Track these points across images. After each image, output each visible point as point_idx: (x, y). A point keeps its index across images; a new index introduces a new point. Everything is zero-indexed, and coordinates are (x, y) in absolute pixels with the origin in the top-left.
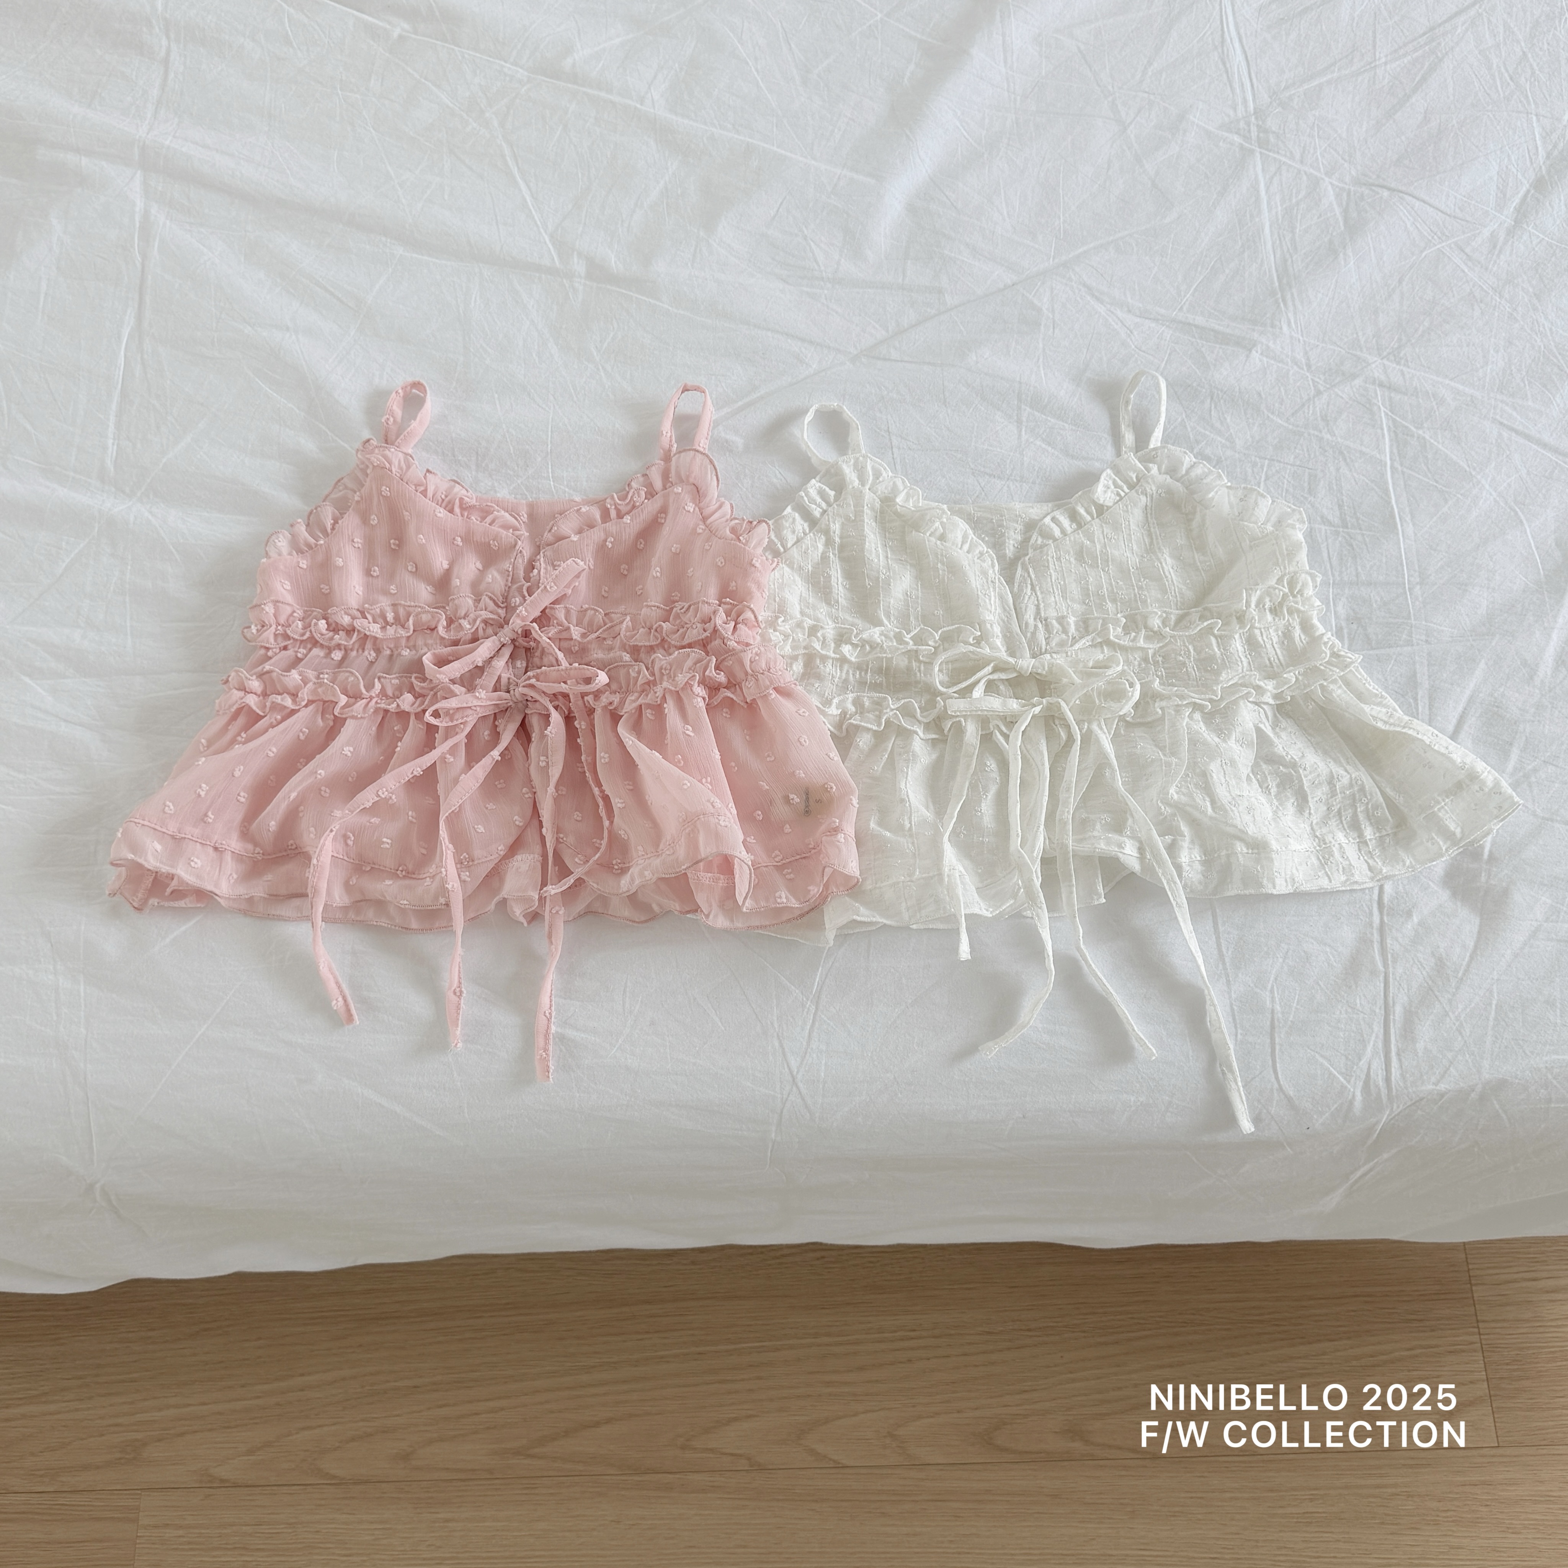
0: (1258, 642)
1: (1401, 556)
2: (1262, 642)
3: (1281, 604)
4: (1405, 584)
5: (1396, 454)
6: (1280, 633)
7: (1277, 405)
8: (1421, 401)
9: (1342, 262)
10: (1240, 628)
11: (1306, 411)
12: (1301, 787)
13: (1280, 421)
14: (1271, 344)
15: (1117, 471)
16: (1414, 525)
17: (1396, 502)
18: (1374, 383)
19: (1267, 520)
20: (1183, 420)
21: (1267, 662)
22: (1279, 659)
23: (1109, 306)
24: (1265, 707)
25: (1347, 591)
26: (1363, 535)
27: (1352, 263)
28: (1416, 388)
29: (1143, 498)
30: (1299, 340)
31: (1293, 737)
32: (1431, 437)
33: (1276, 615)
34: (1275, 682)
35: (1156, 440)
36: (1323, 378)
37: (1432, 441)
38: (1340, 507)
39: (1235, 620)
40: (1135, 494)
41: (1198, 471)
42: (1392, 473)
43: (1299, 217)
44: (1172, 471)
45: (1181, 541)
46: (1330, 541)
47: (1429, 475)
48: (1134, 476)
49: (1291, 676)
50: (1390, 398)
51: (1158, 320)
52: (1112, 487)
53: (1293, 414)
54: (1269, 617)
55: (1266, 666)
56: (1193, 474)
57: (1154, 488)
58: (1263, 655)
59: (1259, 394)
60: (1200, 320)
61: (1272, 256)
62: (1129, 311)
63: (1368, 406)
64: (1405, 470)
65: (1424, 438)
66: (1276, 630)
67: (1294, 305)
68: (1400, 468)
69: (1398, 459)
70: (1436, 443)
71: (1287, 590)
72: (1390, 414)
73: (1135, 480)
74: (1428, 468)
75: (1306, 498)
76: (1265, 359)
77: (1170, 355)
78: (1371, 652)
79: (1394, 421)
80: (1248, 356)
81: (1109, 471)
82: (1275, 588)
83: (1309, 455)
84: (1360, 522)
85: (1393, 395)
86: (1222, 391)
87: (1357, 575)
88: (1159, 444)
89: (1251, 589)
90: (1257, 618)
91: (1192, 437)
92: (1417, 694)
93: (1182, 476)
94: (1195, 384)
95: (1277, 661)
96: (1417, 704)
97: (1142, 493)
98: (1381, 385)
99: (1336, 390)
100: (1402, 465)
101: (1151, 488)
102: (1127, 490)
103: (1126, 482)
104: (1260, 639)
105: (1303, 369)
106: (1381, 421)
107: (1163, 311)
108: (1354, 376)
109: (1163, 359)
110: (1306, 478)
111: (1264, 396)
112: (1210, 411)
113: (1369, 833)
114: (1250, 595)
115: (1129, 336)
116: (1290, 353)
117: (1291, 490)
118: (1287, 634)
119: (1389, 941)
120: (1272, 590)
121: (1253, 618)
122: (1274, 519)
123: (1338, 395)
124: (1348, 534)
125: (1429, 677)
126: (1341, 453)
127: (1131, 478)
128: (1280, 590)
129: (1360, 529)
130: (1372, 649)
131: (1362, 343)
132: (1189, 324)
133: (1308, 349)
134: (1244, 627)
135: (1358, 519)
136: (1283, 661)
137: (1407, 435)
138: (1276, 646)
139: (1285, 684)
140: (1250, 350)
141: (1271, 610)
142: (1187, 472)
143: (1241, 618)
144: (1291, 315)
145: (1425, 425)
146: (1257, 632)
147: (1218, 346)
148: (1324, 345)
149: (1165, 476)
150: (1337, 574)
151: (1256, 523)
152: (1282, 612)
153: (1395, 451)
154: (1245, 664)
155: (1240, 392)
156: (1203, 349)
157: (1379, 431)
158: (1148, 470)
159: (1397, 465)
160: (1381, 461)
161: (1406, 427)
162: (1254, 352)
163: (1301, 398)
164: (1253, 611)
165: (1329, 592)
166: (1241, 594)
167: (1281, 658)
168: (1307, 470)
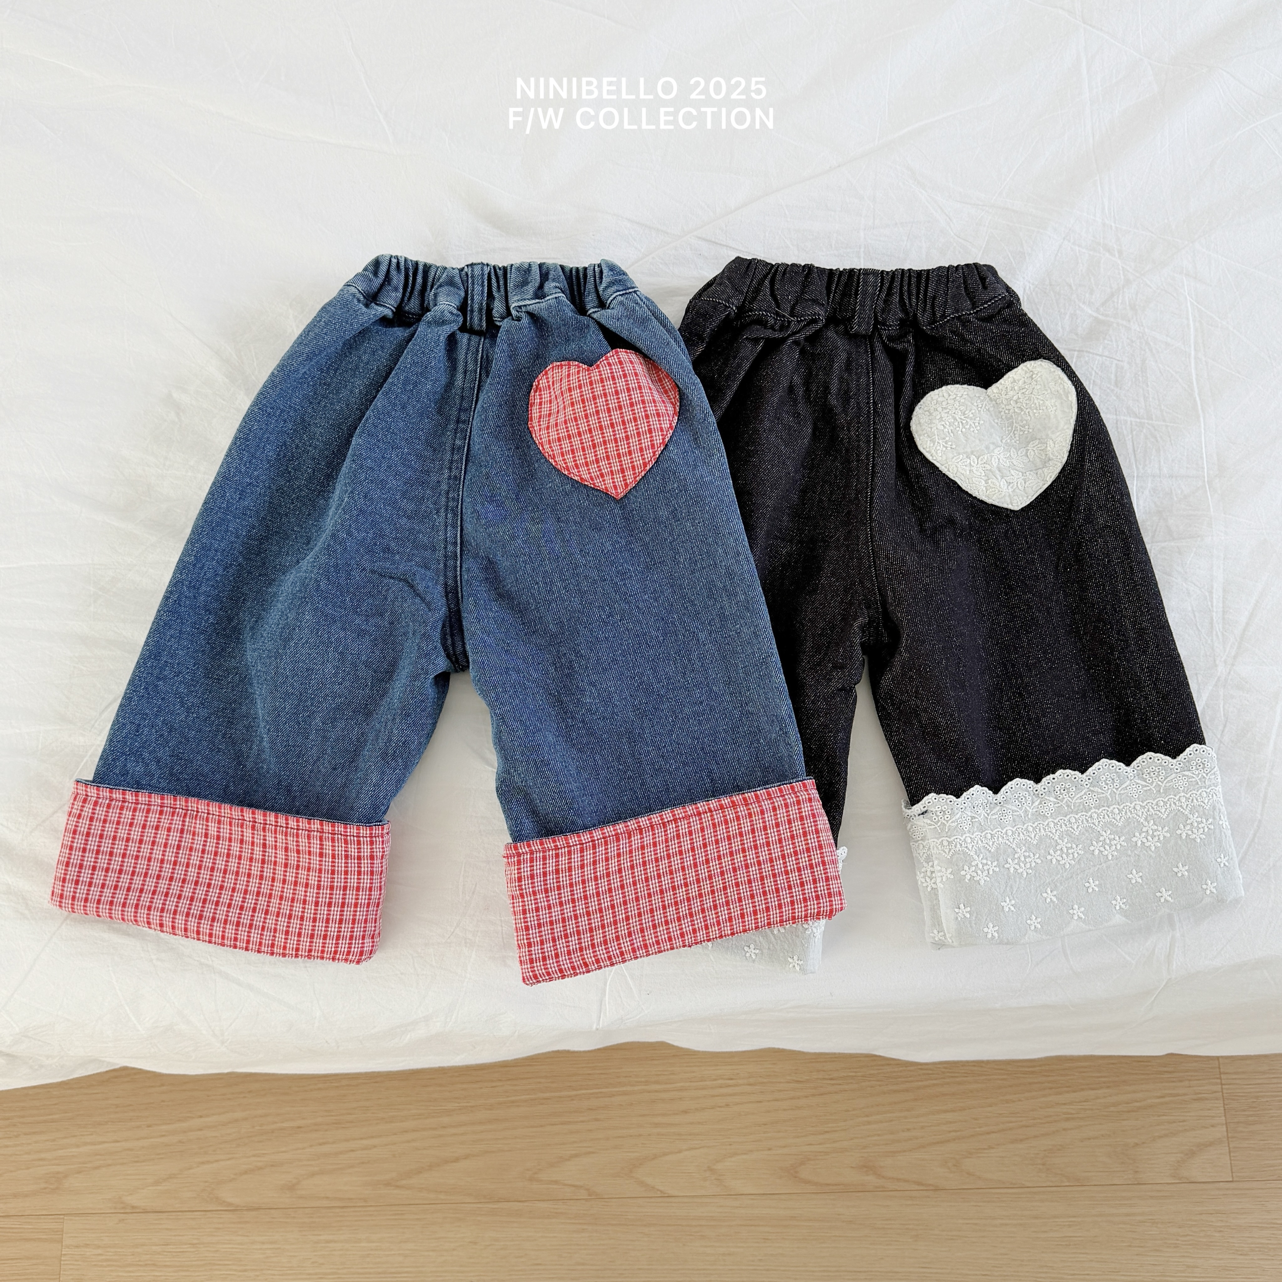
7: (1087, 296)
11: (1116, 302)
13: (1090, 311)
17: (1199, 395)
26: (1165, 426)
38: (1145, 399)
46: (1134, 431)
53: (1102, 306)
59: (1070, 286)
72: (1195, 302)
79: (1199, 310)
83: (1117, 346)
84: (1164, 414)
106: (1188, 310)
110: (1114, 368)
111: (1074, 288)
117: (1099, 381)
124: (1152, 425)
126: (1147, 343)
129: (1163, 421)
132: (1007, 209)
135: (1161, 411)
168: (1115, 362)
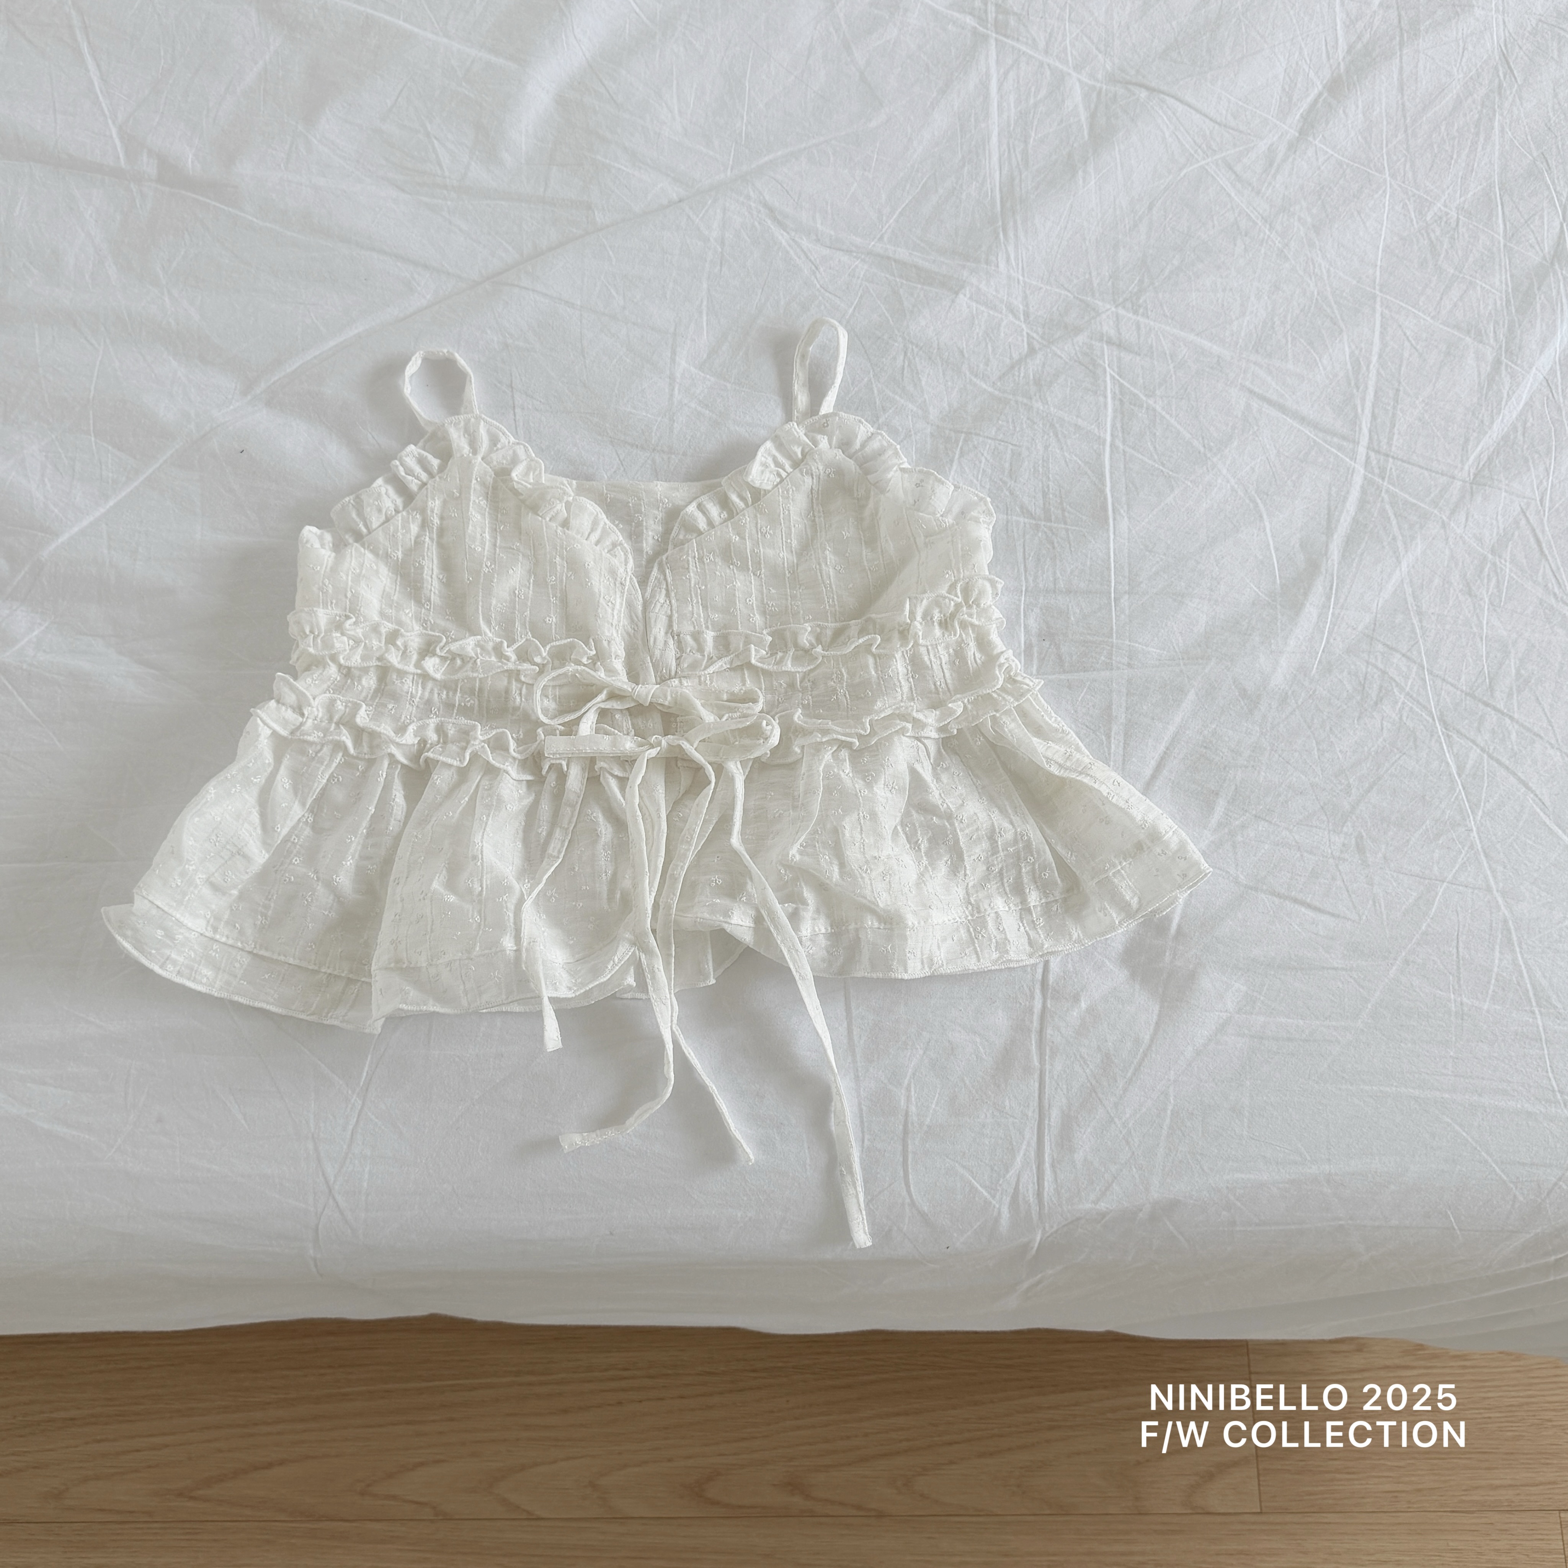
0: (923, 662)
1: (1109, 558)
2: (928, 663)
3: (953, 616)
4: (1110, 593)
5: (1119, 428)
6: (951, 651)
7: (981, 366)
8: (1156, 363)
9: (1081, 182)
10: (901, 646)
11: (1017, 374)
12: (957, 841)
13: (984, 386)
14: (983, 286)
15: (780, 446)
16: (1129, 518)
17: (1111, 490)
18: (1101, 340)
19: (948, 511)
20: (870, 380)
21: (933, 687)
22: (946, 684)
23: (793, 234)
24: (926, 741)
25: (1041, 600)
26: (1067, 530)
27: (1093, 182)
28: (1151, 347)
29: (808, 480)
30: (1019, 282)
31: (956, 779)
32: (1163, 408)
33: (946, 628)
34: (938, 713)
35: (828, 406)
36: (1040, 330)
37: (1164, 413)
38: (1045, 495)
39: (896, 635)
40: (799, 475)
41: (875, 444)
42: (1112, 451)
43: (1035, 123)
44: (845, 445)
45: (849, 532)
46: (1027, 537)
47: (1156, 457)
48: (799, 451)
49: (958, 707)
50: (1119, 359)
51: (851, 251)
52: (772, 466)
53: (1000, 378)
54: (938, 632)
55: (931, 692)
56: (868, 449)
57: (821, 468)
58: (928, 678)
59: (962, 352)
60: (902, 253)
61: (998, 173)
62: (818, 240)
63: (1091, 367)
64: (1127, 449)
65: (1154, 410)
66: (947, 647)
67: (1016, 236)
68: (1121, 447)
69: (1120, 435)
70: (1167, 417)
71: (960, 600)
72: (1117, 377)
73: (800, 456)
74: (1155, 447)
75: (1005, 483)
76: (974, 304)
77: (861, 297)
78: (1063, 677)
79: (1121, 386)
80: (953, 301)
81: (769, 444)
82: (945, 598)
83: (1015, 427)
84: (1066, 514)
85: (1122, 355)
86: (917, 346)
87: (1055, 581)
88: (831, 411)
89: (916, 598)
90: (920, 634)
91: (878, 402)
92: (1110, 729)
93: (856, 452)
94: (886, 337)
95: (943, 685)
96: (1110, 743)
97: (807, 473)
98: (1110, 342)
99: (1054, 348)
100: (1124, 442)
101: (818, 468)
102: (789, 470)
103: (789, 456)
104: (926, 658)
105: (1019, 319)
106: (1106, 387)
107: (858, 240)
108: (1077, 330)
109: (852, 304)
110: (1008, 456)
111: (966, 355)
112: (903, 369)
113: (1034, 898)
114: (915, 606)
115: (814, 273)
116: (1005, 298)
117: (989, 471)
118: (959, 654)
119: (1049, 1031)
120: (941, 599)
121: (916, 633)
122: (956, 509)
123: (1056, 354)
124: (1050, 529)
125: (1127, 709)
126: (1052, 426)
127: (795, 453)
128: (950, 600)
129: (1065, 523)
130: (1064, 672)
131: (1095, 285)
132: (889, 258)
133: (1028, 292)
134: (908, 643)
135: (1063, 510)
136: (950, 686)
137: (1135, 405)
138: (944, 667)
139: (950, 715)
140: (957, 293)
141: (940, 623)
142: (863, 445)
143: (904, 633)
144: (1011, 249)
145: (1158, 392)
146: (923, 650)
147: (919, 286)
148: (1048, 288)
149: (835, 451)
150: (1031, 579)
151: (934, 514)
152: (953, 626)
153: (1119, 425)
154: (906, 689)
155: (938, 349)
156: (901, 291)
157: (1101, 399)
158: (815, 443)
159: (1119, 443)
160: (1099, 437)
161: (1135, 395)
162: (961, 296)
163: (1011, 358)
164: (918, 625)
165: (1020, 600)
166: (905, 603)
167: (949, 681)
168: (1011, 447)
